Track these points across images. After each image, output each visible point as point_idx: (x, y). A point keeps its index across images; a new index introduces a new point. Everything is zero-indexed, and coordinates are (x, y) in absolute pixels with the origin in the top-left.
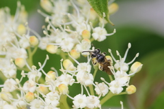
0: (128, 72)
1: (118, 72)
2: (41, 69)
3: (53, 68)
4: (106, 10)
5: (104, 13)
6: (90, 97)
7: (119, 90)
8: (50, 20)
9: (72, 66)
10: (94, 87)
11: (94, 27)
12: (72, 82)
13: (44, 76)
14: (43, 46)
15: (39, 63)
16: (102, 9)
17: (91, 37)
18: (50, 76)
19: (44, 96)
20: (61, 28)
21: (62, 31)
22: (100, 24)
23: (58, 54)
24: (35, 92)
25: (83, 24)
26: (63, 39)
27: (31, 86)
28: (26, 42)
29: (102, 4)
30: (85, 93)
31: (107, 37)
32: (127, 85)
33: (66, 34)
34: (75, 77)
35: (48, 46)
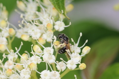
0: (80, 54)
1: (73, 53)
2: (17, 52)
3: (26, 52)
4: (64, 8)
5: (62, 11)
6: (53, 72)
7: (74, 67)
9: (40, 49)
10: (56, 65)
11: (56, 21)
12: (40, 61)
13: (19, 57)
14: (19, 36)
15: (16, 48)
16: (61, 7)
17: (54, 28)
18: (24, 57)
19: (19, 72)
20: (32, 22)
23: (30, 41)
24: (13, 69)
25: (48, 19)
26: (33, 30)
27: (10, 65)
28: (6, 32)
29: (60, 4)
30: (49, 69)
31: (65, 28)
33: (36, 27)
34: (42, 58)
35: (22, 36)
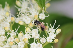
0: (55, 33)
2: (16, 31)
3: (21, 31)
4: (44, 6)
5: (44, 8)
6: (38, 44)
7: (51, 41)
8: (20, 10)
9: (30, 30)
11: (40, 14)
12: (30, 37)
13: (17, 35)
14: (17, 22)
15: (15, 29)
16: (43, 6)
17: (39, 18)
18: (20, 34)
19: (17, 43)
21: (25, 15)
22: (42, 12)
23: (24, 25)
25: (35, 12)
26: (26, 19)
27: (11, 39)
29: (42, 4)
30: (36, 42)
31: (45, 18)
32: (54, 39)
33: (28, 17)
34: (31, 35)
35: (19, 22)
